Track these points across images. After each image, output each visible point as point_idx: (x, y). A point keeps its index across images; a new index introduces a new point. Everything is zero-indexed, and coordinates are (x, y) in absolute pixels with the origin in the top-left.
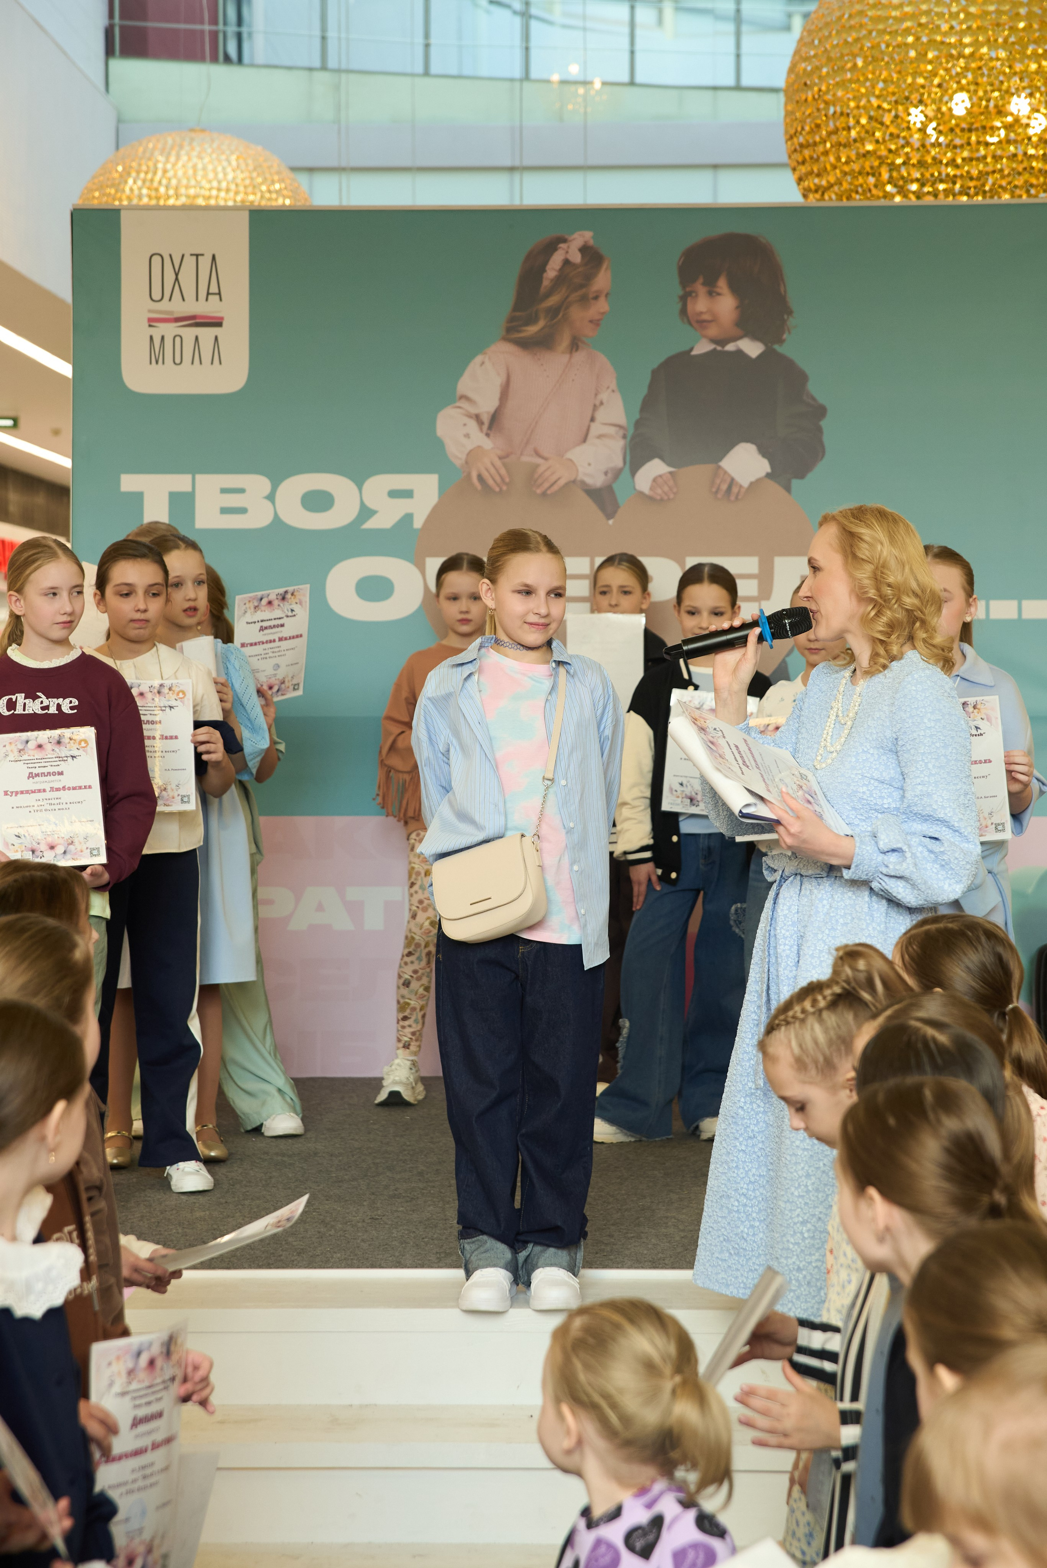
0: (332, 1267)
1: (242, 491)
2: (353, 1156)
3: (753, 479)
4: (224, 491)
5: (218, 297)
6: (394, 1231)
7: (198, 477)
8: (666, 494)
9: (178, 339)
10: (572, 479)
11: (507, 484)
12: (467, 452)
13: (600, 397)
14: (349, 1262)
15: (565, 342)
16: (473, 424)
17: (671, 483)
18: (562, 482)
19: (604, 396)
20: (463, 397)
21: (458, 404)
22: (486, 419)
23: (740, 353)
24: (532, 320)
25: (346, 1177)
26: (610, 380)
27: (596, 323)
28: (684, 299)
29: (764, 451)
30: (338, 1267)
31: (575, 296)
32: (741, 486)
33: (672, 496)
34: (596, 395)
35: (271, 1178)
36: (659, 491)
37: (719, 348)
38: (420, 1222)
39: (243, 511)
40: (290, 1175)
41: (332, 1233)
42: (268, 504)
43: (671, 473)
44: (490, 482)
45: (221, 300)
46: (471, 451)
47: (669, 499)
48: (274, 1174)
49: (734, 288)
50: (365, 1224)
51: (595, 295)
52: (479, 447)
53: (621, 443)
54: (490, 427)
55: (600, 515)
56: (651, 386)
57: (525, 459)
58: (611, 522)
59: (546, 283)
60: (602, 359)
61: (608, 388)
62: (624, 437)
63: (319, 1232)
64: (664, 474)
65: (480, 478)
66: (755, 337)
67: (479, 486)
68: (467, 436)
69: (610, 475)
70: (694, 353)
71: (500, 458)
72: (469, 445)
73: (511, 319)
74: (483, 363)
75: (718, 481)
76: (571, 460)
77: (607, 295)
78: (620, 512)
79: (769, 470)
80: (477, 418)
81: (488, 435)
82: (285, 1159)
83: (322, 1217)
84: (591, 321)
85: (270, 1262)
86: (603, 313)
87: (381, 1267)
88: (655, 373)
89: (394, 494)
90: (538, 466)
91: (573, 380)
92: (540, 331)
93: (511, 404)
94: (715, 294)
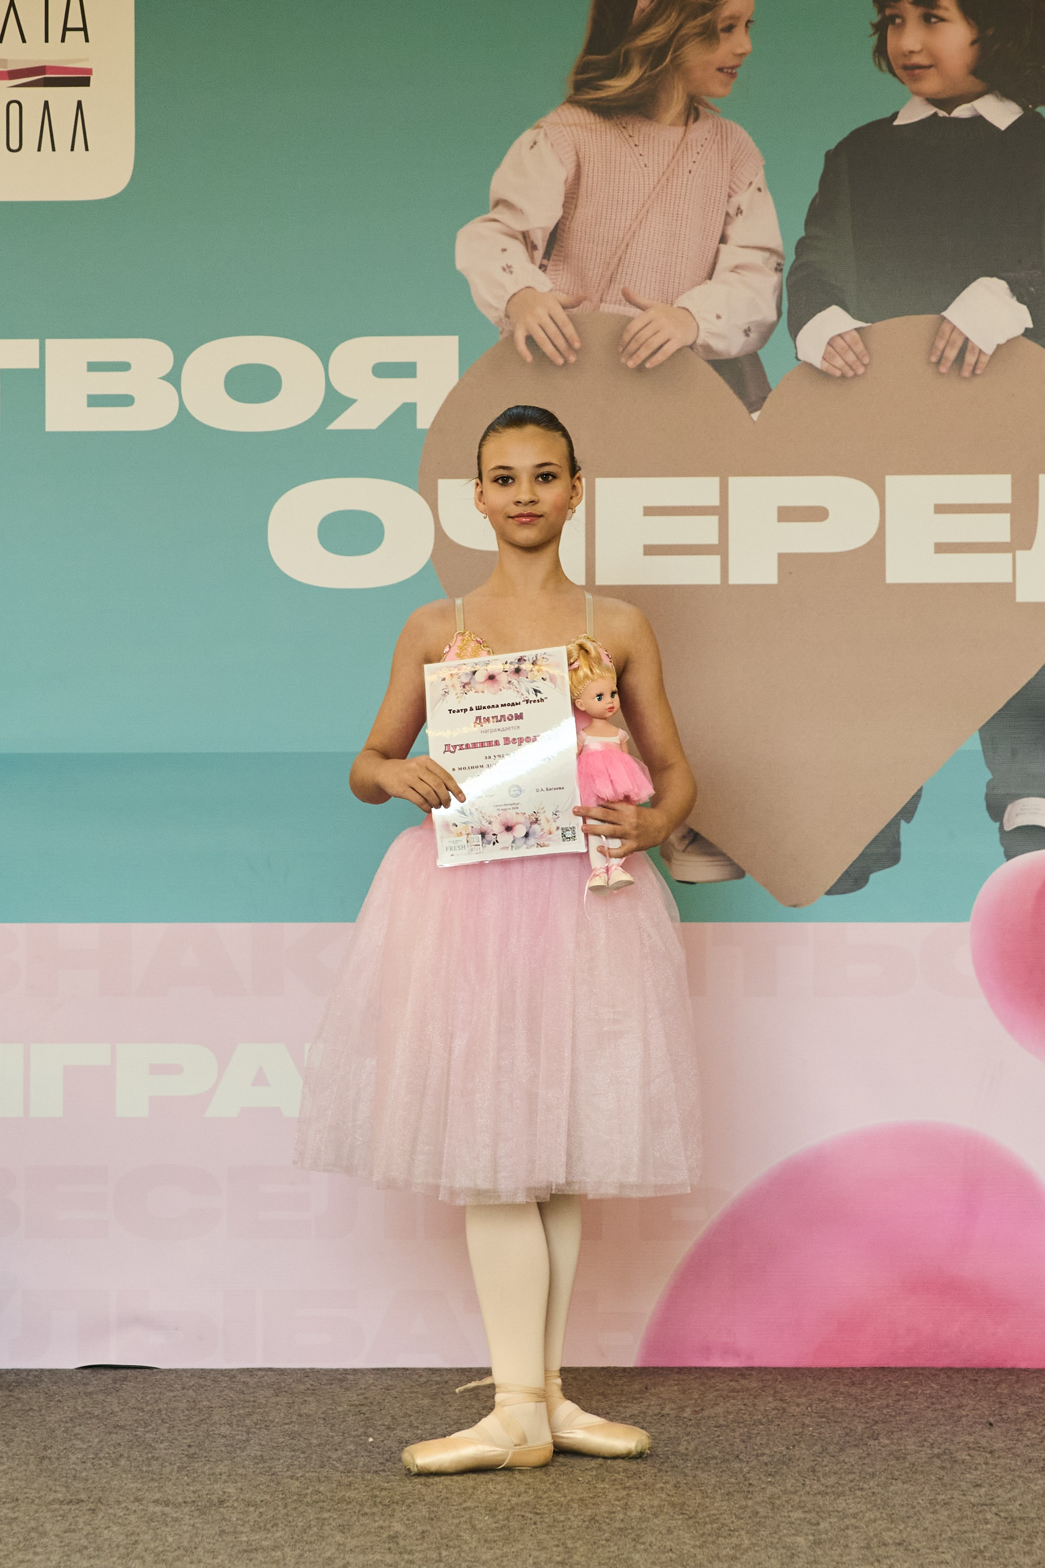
1: (124, 367)
3: (1002, 341)
4: (93, 367)
5: (82, 33)
7: (49, 342)
8: (850, 366)
9: (14, 107)
10: (690, 342)
11: (576, 351)
12: (508, 297)
13: (736, 200)
15: (676, 104)
16: (517, 249)
17: (860, 348)
18: (670, 348)
19: (742, 199)
20: (501, 203)
21: (492, 215)
22: (541, 242)
23: (978, 120)
24: (618, 69)
26: (754, 171)
27: (728, 72)
28: (881, 29)
29: (1019, 292)
31: (694, 25)
32: (980, 352)
33: (861, 370)
34: (730, 196)
37: (942, 113)
39: (126, 401)
42: (169, 388)
43: (857, 330)
44: (549, 349)
45: (87, 40)
46: (514, 295)
47: (856, 375)
49: (968, 9)
51: (728, 22)
52: (528, 288)
53: (774, 279)
54: (547, 255)
55: (737, 404)
57: (605, 308)
58: (755, 416)
59: (643, 4)
60: (741, 134)
61: (751, 183)
62: (779, 269)
64: (846, 333)
65: (530, 340)
66: (1006, 93)
67: (529, 358)
68: (508, 269)
69: (753, 335)
70: (898, 122)
71: (565, 308)
72: (511, 286)
73: (582, 68)
74: (535, 143)
75: (941, 344)
76: (687, 310)
77: (747, 23)
78: (770, 395)
79: (1031, 325)
80: (525, 238)
81: (542, 267)
84: (720, 70)
86: (742, 55)
88: (831, 157)
89: (383, 370)
90: (630, 320)
91: (690, 172)
92: (632, 87)
93: (583, 213)
94: (933, 20)
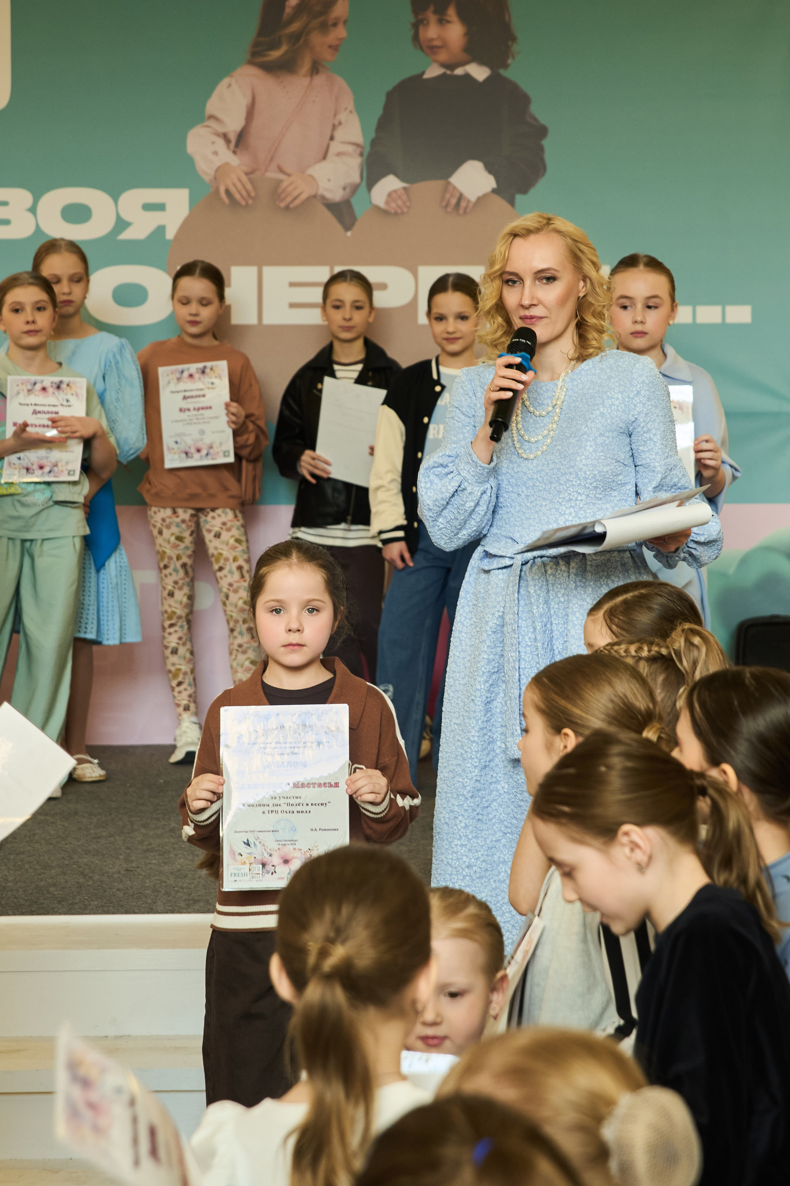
0: (89, 914)
1: (5, 203)
2: (111, 814)
3: (479, 194)
6: (147, 881)
8: (399, 207)
10: (313, 193)
11: (253, 199)
12: (215, 167)
13: (338, 117)
14: (105, 909)
15: (306, 66)
16: (220, 143)
17: (404, 197)
18: (304, 197)
19: (342, 116)
20: (211, 117)
21: (207, 123)
22: (233, 137)
23: (468, 77)
24: (275, 45)
25: (104, 834)
26: (348, 102)
27: (334, 48)
28: (415, 26)
29: (489, 168)
30: (95, 913)
31: (315, 23)
32: (469, 201)
33: (405, 210)
34: (335, 115)
35: (34, 834)
36: (393, 205)
37: (449, 72)
38: (172, 873)
39: (6, 222)
40: (52, 832)
41: (90, 883)
42: (30, 215)
43: (405, 189)
44: (237, 196)
46: (218, 168)
47: (403, 213)
48: (37, 831)
49: (463, 18)
50: (120, 875)
51: (333, 22)
52: (227, 164)
53: (357, 160)
54: (237, 145)
55: (339, 227)
56: (387, 108)
57: (269, 175)
58: (349, 234)
59: (288, 10)
60: (341, 82)
61: (346, 109)
63: (78, 883)
64: (398, 189)
65: (228, 192)
66: (482, 62)
67: (226, 200)
68: (215, 153)
69: (347, 190)
70: (426, 76)
71: (247, 174)
72: (218, 162)
73: (256, 44)
74: (230, 84)
75: (448, 196)
76: (311, 176)
77: (345, 22)
78: (357, 224)
79: (494, 186)
80: (225, 137)
81: (234, 152)
82: (48, 818)
83: (81, 869)
84: (330, 47)
85: (33, 909)
86: (341, 39)
87: (134, 913)
88: (390, 95)
89: (148, 207)
90: (280, 182)
91: (314, 102)
92: (283, 55)
93: (257, 122)
94: (444, 22)
